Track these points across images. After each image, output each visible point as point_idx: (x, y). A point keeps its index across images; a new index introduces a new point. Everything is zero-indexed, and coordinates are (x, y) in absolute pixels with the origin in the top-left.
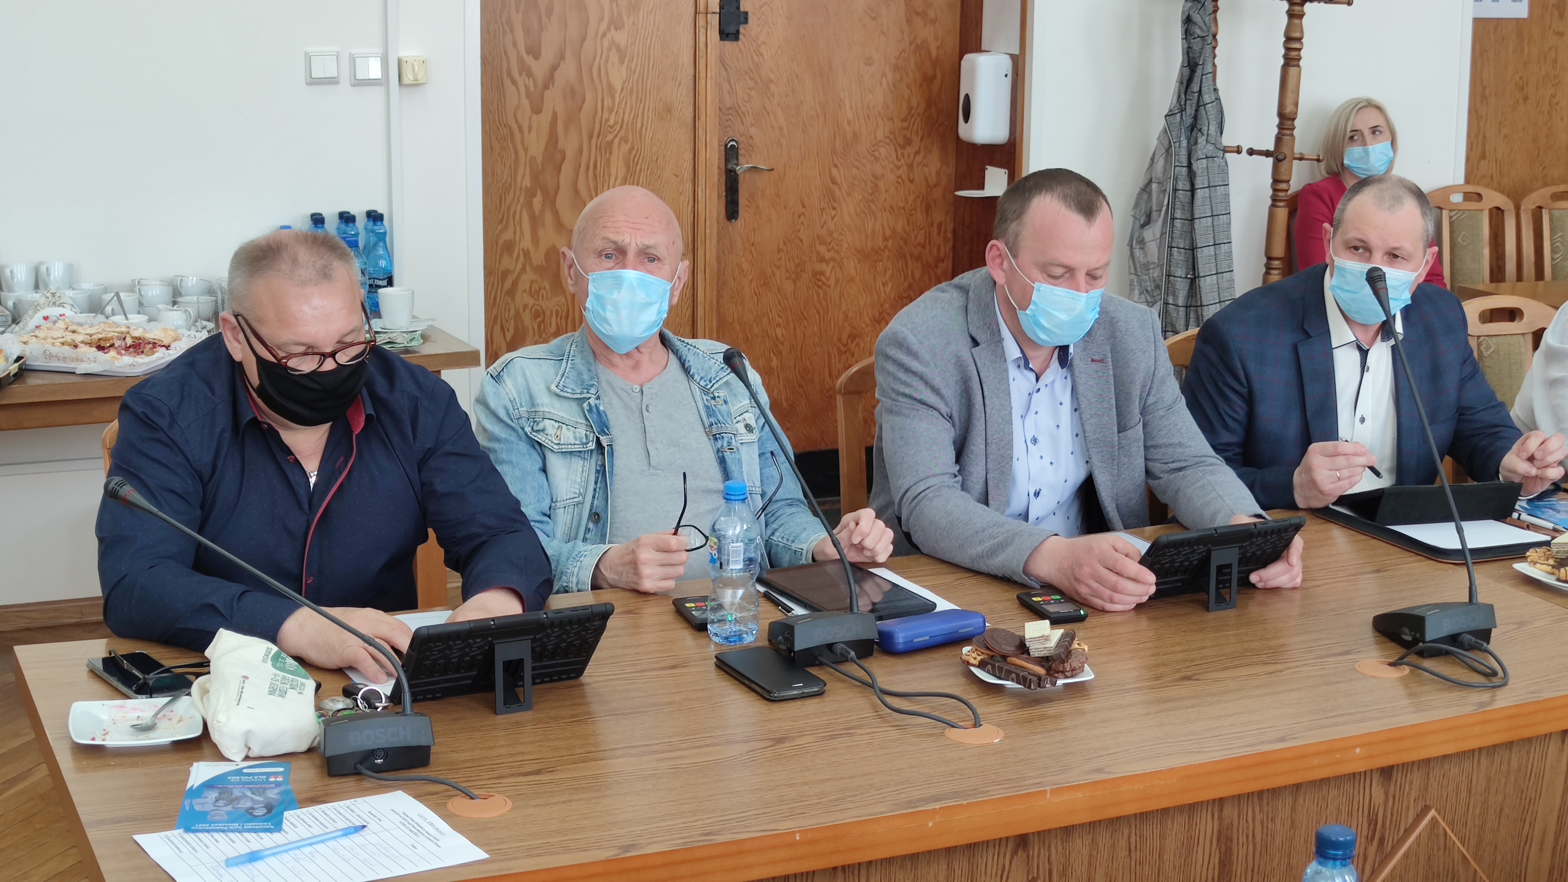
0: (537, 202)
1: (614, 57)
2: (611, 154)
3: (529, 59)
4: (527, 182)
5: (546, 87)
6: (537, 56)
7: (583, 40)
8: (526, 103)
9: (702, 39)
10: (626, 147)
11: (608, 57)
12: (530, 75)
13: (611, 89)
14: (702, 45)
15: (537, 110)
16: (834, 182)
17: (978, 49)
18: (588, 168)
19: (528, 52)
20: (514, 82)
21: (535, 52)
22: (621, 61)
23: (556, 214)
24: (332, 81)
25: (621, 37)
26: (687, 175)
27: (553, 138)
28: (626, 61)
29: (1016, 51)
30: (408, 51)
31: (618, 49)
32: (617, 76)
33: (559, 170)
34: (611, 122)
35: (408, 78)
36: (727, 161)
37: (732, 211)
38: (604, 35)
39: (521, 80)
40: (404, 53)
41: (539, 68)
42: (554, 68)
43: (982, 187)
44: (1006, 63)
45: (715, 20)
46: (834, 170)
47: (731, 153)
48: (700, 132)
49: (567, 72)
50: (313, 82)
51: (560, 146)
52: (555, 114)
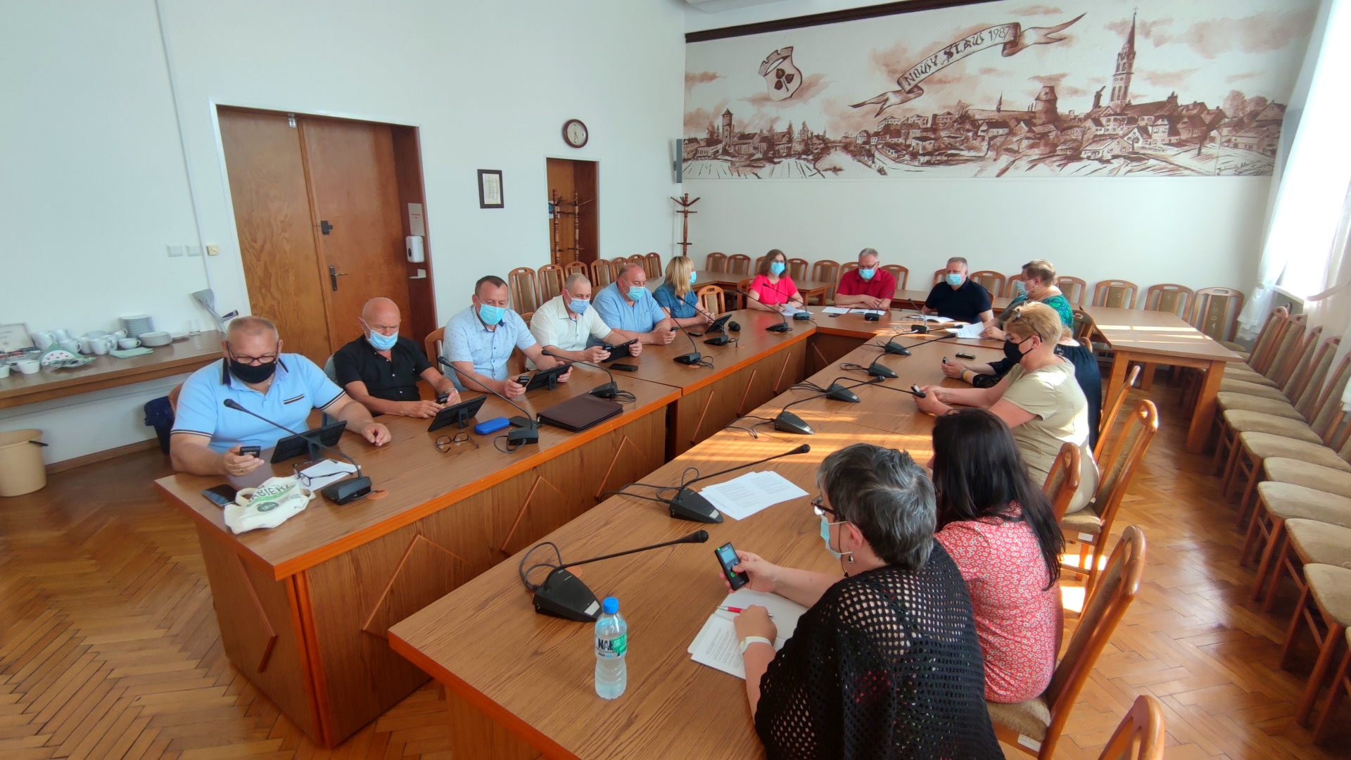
0: (263, 290)
1: (285, 241)
3: (253, 244)
4: (258, 284)
5: (260, 252)
6: (256, 242)
7: (273, 236)
8: (254, 258)
9: (316, 234)
11: (283, 241)
12: (254, 248)
13: (285, 251)
14: (316, 236)
15: (259, 260)
17: (410, 235)
19: (252, 241)
20: (248, 251)
21: (255, 241)
22: (288, 243)
23: (271, 294)
24: (180, 255)
25: (287, 235)
26: (318, 277)
27: (266, 270)
28: (290, 243)
29: (424, 235)
30: (209, 242)
31: (286, 239)
32: (287, 247)
33: (270, 279)
34: (287, 263)
35: (211, 253)
36: (331, 273)
37: (335, 288)
38: (280, 234)
39: (250, 250)
40: (209, 244)
41: (257, 246)
42: (263, 246)
43: (417, 275)
44: (420, 239)
45: (320, 228)
46: (367, 274)
47: (331, 271)
48: (320, 264)
49: (268, 247)
50: (172, 256)
51: (269, 271)
52: (265, 261)
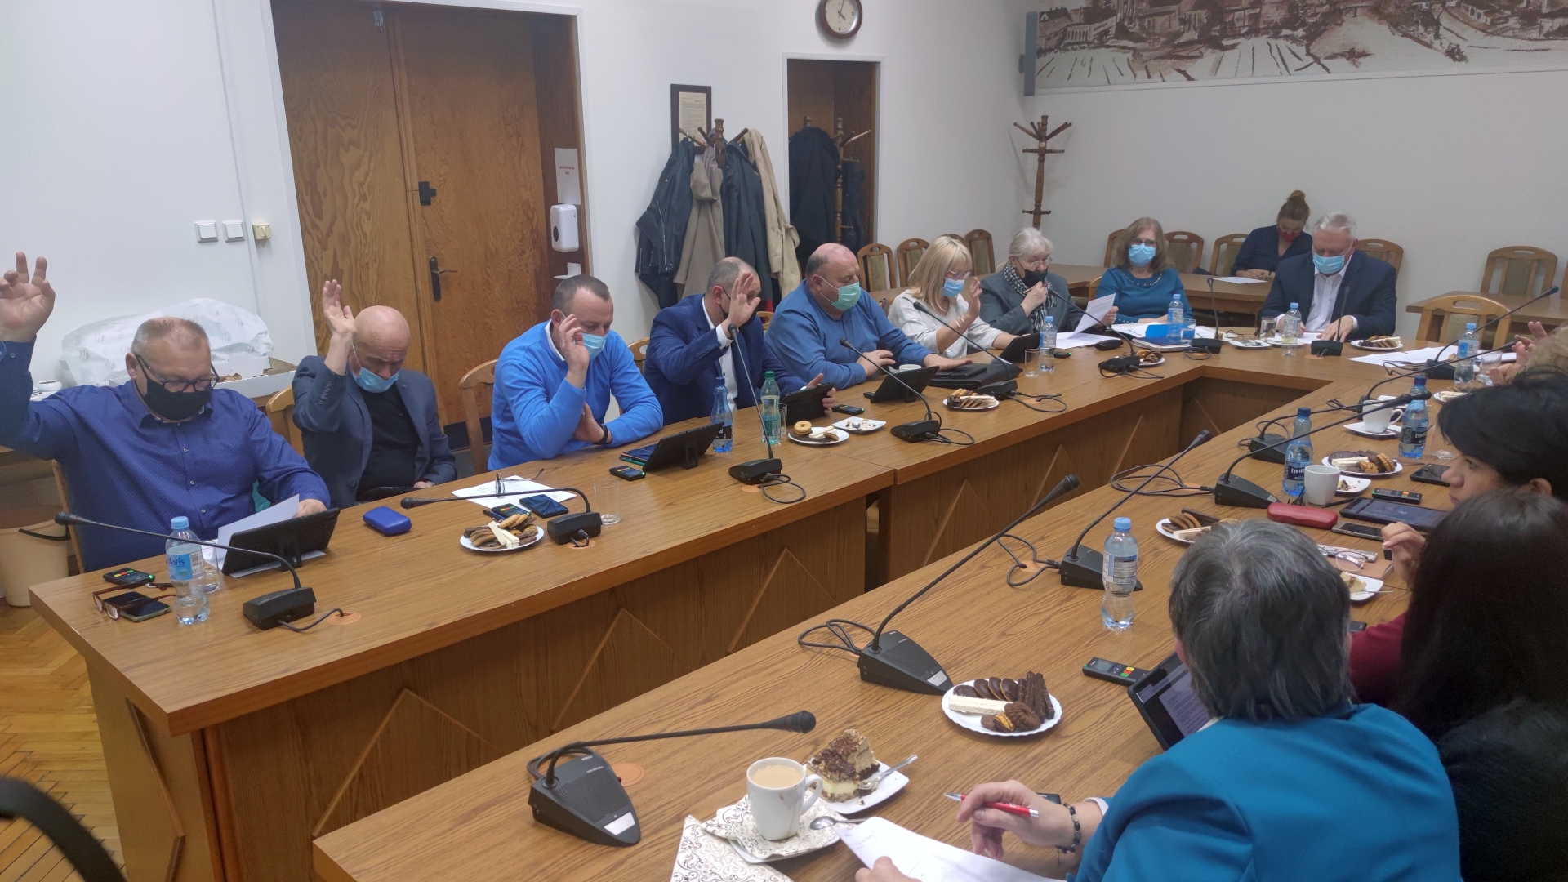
1: (364, 217)
2: (368, 269)
5: (328, 236)
6: (320, 218)
7: (346, 208)
9: (411, 205)
10: (376, 265)
11: (361, 217)
12: (319, 229)
13: (364, 234)
14: (412, 208)
15: (326, 248)
16: (489, 276)
17: (556, 203)
18: (357, 278)
20: (312, 233)
22: (369, 219)
24: (214, 240)
25: (367, 206)
26: (412, 277)
27: (335, 262)
28: (371, 218)
29: (579, 203)
30: (257, 220)
31: (366, 212)
32: (367, 227)
34: (367, 252)
35: (260, 236)
36: (431, 269)
37: (437, 295)
38: (357, 205)
39: (315, 231)
40: (254, 223)
42: (331, 225)
44: (574, 209)
45: (417, 194)
46: (488, 269)
47: (433, 265)
48: (416, 255)
49: (339, 226)
50: (203, 241)
51: (340, 267)
52: (335, 251)
